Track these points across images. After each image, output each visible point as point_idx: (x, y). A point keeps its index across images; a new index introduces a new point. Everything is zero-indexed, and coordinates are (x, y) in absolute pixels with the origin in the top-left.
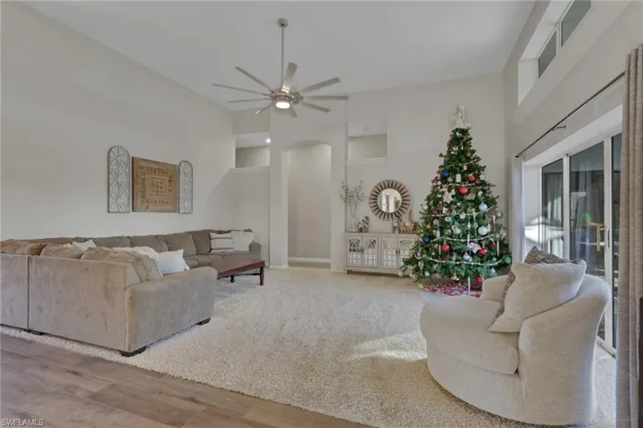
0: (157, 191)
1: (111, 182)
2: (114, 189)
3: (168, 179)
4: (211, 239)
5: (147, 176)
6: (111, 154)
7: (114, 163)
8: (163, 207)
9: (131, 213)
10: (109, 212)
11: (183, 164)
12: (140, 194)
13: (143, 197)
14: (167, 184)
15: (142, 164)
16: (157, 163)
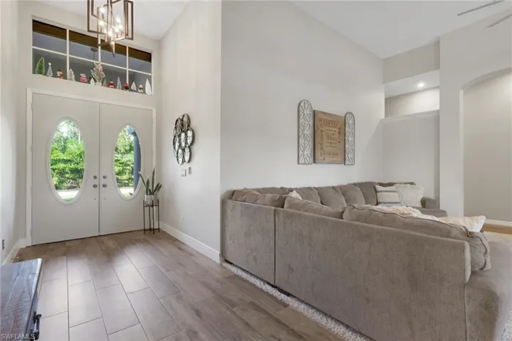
0: (331, 143)
1: (300, 134)
2: (302, 141)
3: (337, 130)
4: (376, 192)
5: (325, 128)
6: (301, 108)
7: (302, 117)
8: (335, 159)
9: (314, 164)
10: (298, 163)
11: (347, 115)
12: (319, 146)
13: (322, 148)
14: (338, 135)
15: (321, 116)
16: (330, 115)
